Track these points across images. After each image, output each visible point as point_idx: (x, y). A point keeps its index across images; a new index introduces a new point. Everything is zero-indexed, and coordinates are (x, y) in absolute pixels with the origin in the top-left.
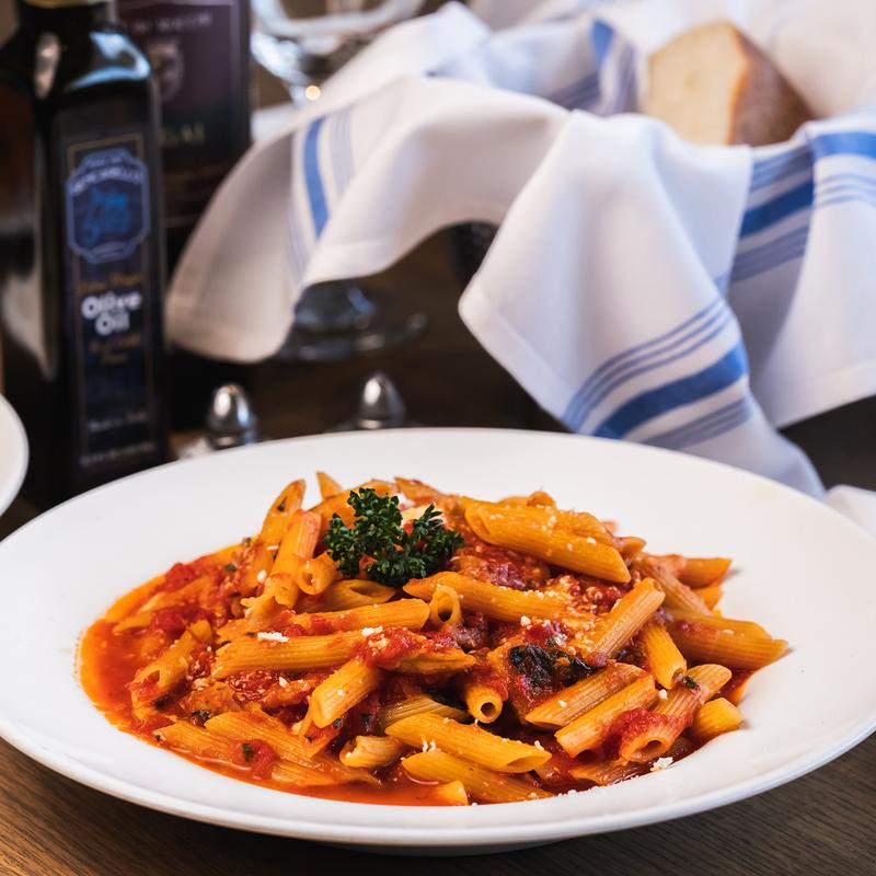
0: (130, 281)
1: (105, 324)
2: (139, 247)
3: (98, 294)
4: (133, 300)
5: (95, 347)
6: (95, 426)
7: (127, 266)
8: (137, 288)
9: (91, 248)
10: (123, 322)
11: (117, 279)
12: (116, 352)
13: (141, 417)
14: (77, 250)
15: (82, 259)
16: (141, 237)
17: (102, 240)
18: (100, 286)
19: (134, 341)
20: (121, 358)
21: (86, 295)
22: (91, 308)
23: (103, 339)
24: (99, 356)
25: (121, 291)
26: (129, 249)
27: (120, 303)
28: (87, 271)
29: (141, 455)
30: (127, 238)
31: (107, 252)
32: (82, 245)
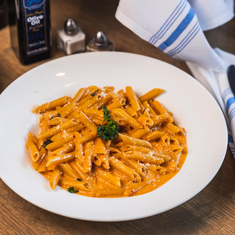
0: (40, 13)
1: (33, 23)
2: (42, 5)
3: (31, 17)
4: (41, 17)
5: (31, 28)
6: (31, 45)
7: (39, 10)
8: (42, 14)
9: (29, 7)
10: (39, 22)
11: (36, 13)
12: (36, 29)
13: (43, 42)
14: (26, 7)
15: (27, 9)
16: (43, 3)
17: (33, 4)
18: (33, 14)
19: (41, 26)
20: (38, 30)
21: (28, 17)
22: (30, 20)
23: (33, 26)
24: (32, 30)
25: (37, 15)
26: (40, 6)
27: (38, 18)
28: (28, 12)
29: (44, 51)
30: (39, 4)
31: (34, 7)
32: (27, 6)
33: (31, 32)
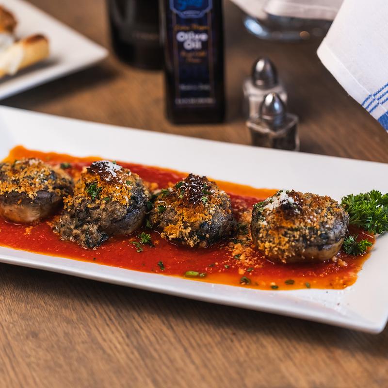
0: (202, 28)
1: (189, 45)
2: (206, 14)
3: (186, 31)
4: (204, 37)
5: (183, 54)
6: (183, 87)
7: (201, 21)
8: (205, 32)
9: (182, 11)
10: (198, 45)
11: (195, 26)
12: (194, 57)
13: (206, 87)
14: (175, 11)
15: (177, 15)
16: (208, 10)
17: (188, 8)
18: (187, 28)
19: (203, 54)
20: (197, 61)
21: (179, 31)
22: (182, 37)
23: (188, 51)
24: (185, 58)
25: (197, 32)
26: (201, 14)
27: (197, 37)
28: (180, 21)
29: (207, 104)
30: (200, 9)
31: (190, 14)
32: (177, 9)
33: (184, 61)
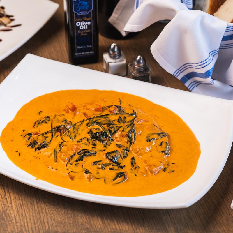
0: (88, 19)
1: (82, 27)
2: (90, 13)
3: (80, 21)
4: (89, 23)
5: (79, 32)
6: (78, 47)
7: (87, 16)
8: (90, 21)
9: (78, 12)
11: (84, 19)
12: (84, 33)
13: (90, 46)
14: (75, 12)
15: (76, 14)
17: (81, 10)
19: (88, 31)
21: (77, 21)
22: (78, 24)
23: (81, 30)
24: (80, 34)
25: (85, 21)
28: (77, 17)
30: (87, 11)
31: (83, 13)
32: (76, 12)
33: (79, 36)
